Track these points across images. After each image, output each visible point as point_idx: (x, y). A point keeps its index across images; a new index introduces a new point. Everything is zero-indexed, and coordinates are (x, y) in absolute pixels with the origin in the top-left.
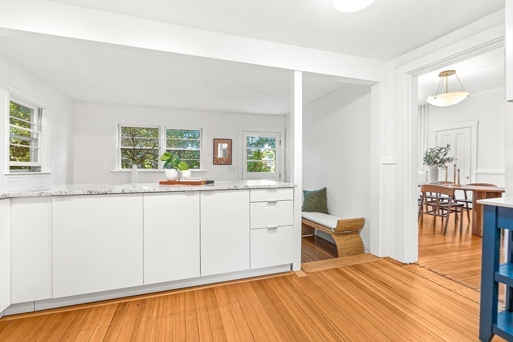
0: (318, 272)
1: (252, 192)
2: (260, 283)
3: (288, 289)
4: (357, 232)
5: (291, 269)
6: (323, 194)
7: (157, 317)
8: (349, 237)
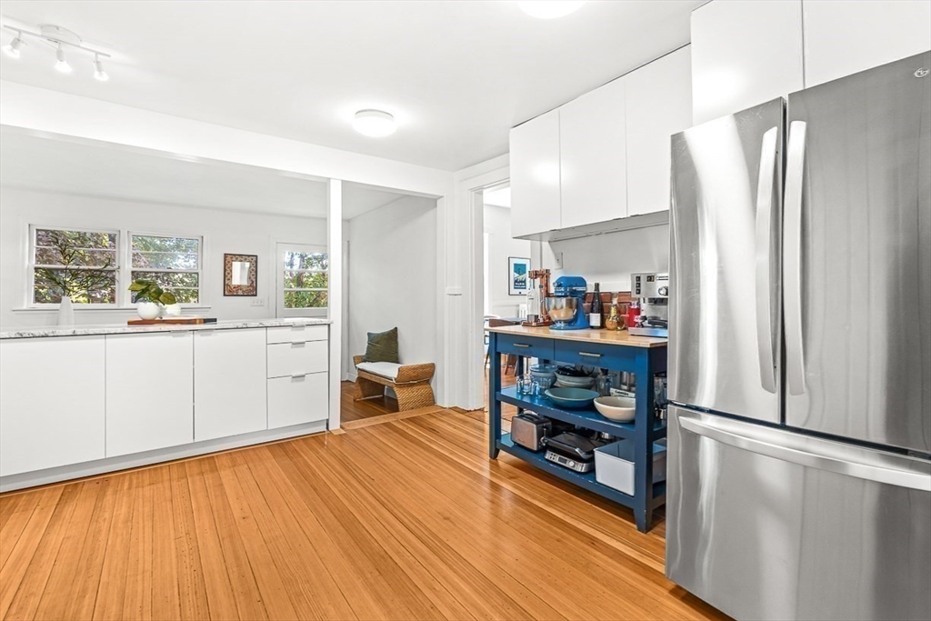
0: (363, 428)
1: (269, 330)
2: (281, 448)
3: (323, 452)
4: (428, 382)
5: (327, 428)
6: (393, 336)
7: (130, 488)
8: (415, 388)
